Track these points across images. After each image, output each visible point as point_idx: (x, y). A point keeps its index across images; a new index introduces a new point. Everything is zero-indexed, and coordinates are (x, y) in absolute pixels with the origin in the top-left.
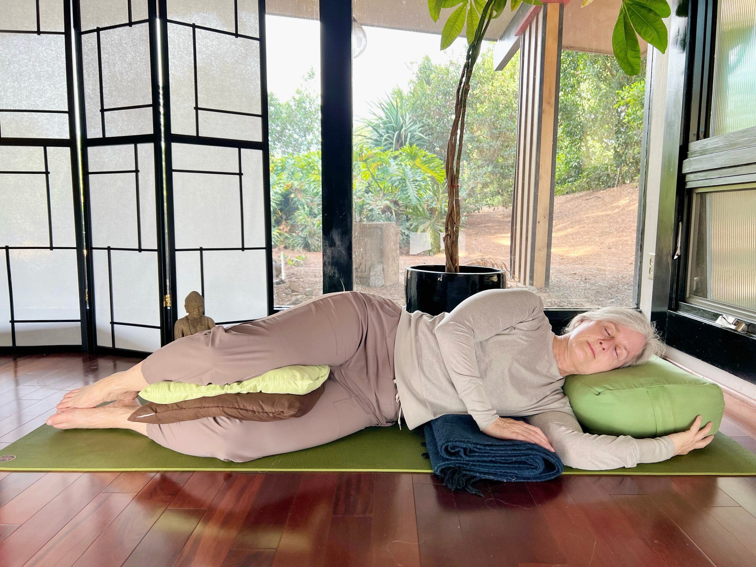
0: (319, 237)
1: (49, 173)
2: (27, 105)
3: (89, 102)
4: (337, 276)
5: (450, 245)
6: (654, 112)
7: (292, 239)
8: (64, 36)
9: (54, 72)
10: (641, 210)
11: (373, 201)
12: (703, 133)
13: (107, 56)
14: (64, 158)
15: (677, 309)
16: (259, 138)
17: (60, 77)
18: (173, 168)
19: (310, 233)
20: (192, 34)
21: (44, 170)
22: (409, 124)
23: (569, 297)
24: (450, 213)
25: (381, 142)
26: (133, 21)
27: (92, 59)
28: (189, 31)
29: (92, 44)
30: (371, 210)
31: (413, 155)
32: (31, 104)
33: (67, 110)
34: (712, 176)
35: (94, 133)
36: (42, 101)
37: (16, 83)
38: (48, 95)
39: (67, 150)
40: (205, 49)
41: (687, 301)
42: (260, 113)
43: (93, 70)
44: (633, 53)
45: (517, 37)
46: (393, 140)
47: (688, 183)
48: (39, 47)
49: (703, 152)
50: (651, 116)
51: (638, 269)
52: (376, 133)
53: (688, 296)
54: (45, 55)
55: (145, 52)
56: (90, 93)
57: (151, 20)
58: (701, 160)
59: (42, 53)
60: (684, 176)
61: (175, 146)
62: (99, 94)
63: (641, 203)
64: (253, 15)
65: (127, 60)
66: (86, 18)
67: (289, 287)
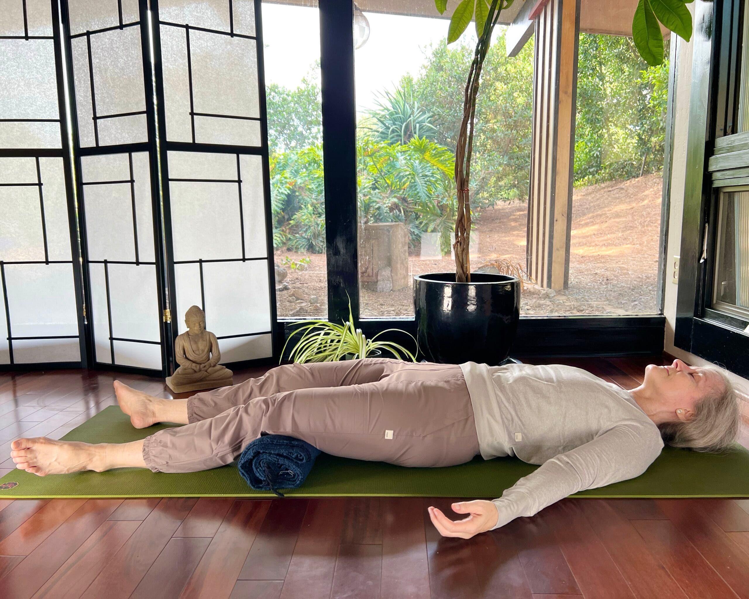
0: (322, 238)
1: (42, 184)
2: (17, 114)
3: (81, 110)
4: (342, 285)
5: (461, 253)
6: (678, 105)
8: (53, 40)
9: (43, 78)
10: (664, 209)
11: (380, 198)
12: (731, 128)
13: (98, 61)
14: (57, 169)
15: (703, 316)
16: (257, 143)
17: (50, 84)
18: (170, 178)
19: (314, 233)
20: (185, 35)
21: (37, 182)
22: (418, 114)
24: (460, 218)
25: (388, 133)
26: (124, 24)
27: (83, 65)
28: (182, 33)
29: (82, 48)
31: (422, 147)
32: (21, 113)
33: (58, 118)
34: (740, 174)
35: (87, 142)
36: (33, 110)
37: (5, 92)
38: (38, 103)
39: (60, 161)
40: (199, 51)
41: (714, 307)
42: (259, 117)
43: (85, 75)
44: (655, 42)
45: (531, 22)
46: (401, 131)
47: (714, 182)
48: (27, 53)
49: (731, 149)
50: (675, 109)
51: (662, 273)
53: (715, 302)
54: (34, 61)
55: (138, 56)
56: (81, 100)
57: (143, 23)
58: (729, 158)
59: (31, 59)
60: (711, 174)
61: (171, 155)
62: (91, 101)
63: (665, 202)
64: (249, 12)
65: (119, 65)
66: (75, 21)
67: (293, 295)
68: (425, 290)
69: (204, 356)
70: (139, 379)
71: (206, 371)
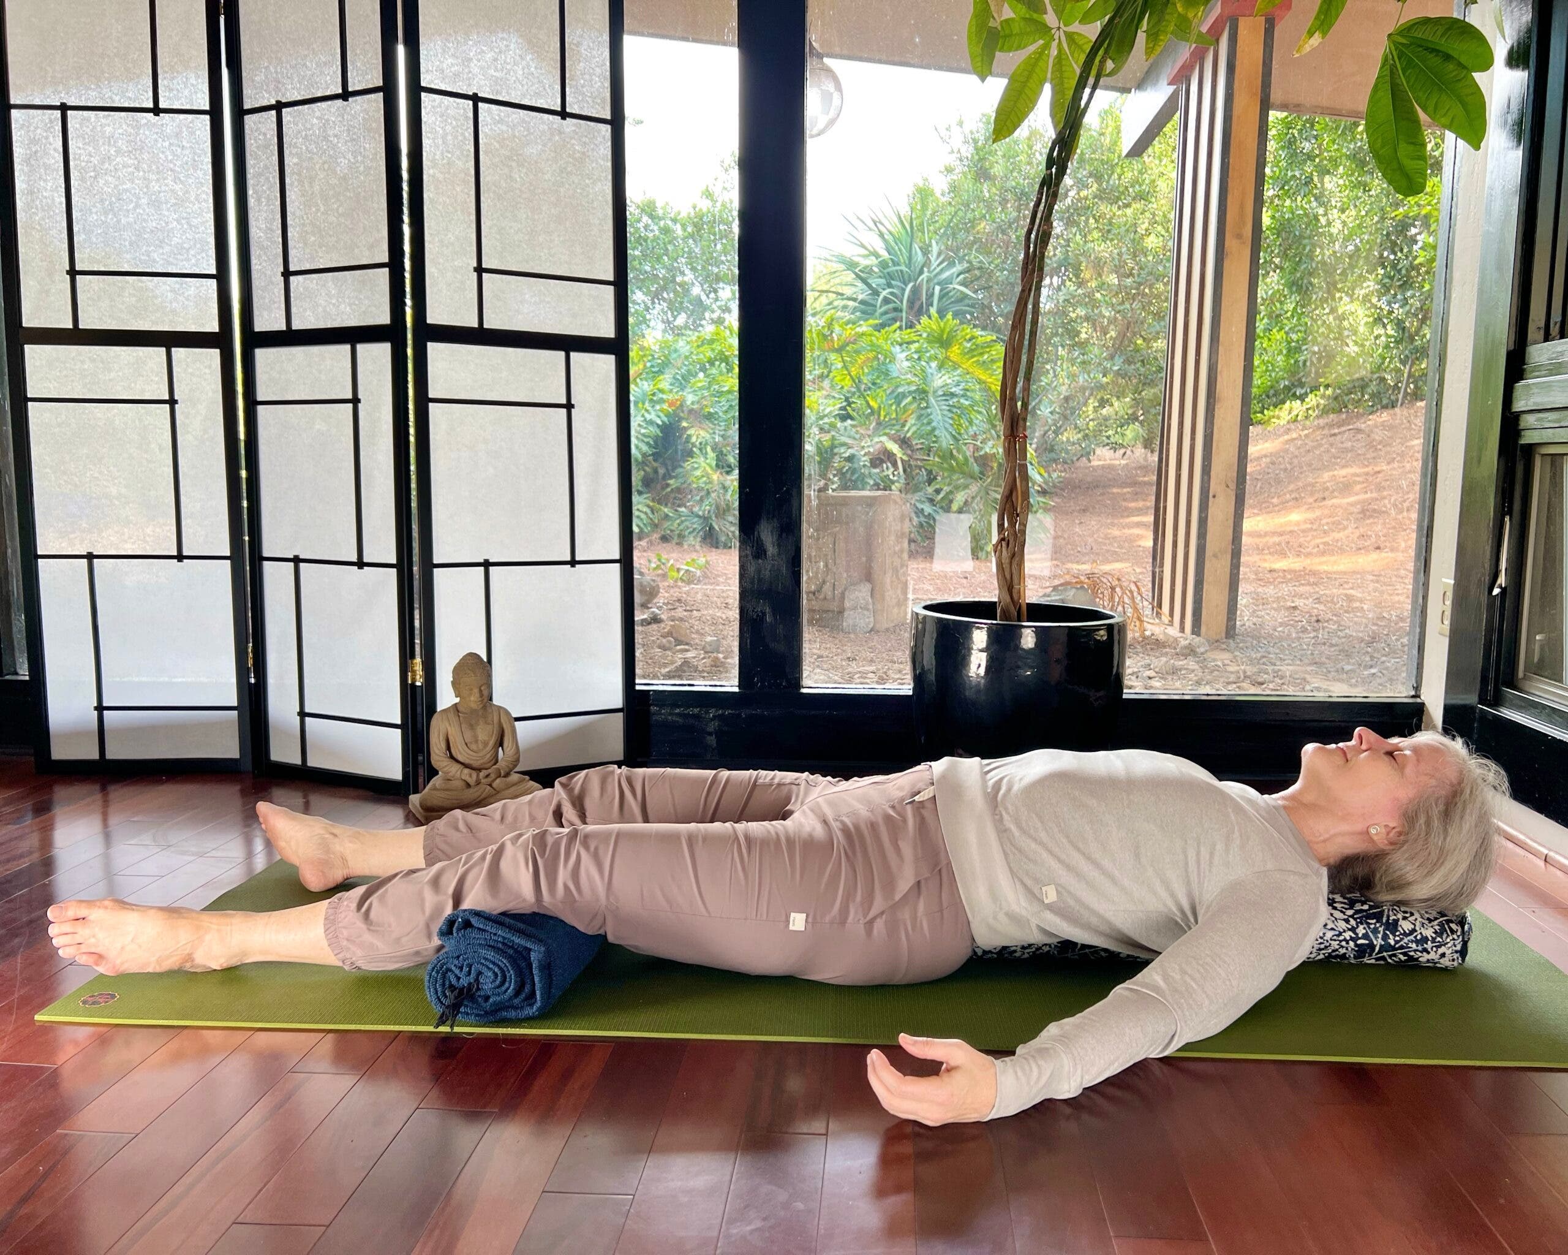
0: (733, 516)
1: (176, 402)
2: (133, 262)
3: (260, 256)
4: (768, 619)
5: (1008, 561)
6: (1457, 275)
7: (678, 521)
8: (208, 117)
9: (187, 192)
11: (855, 439)
12: (1558, 325)
13: (295, 160)
14: (207, 371)
15: (1497, 701)
16: (607, 330)
17: (200, 203)
18: (430, 396)
19: (718, 507)
20: (471, 115)
21: (167, 397)
22: (938, 265)
23: (1278, 663)
24: (1008, 491)
25: (875, 306)
26: (350, 89)
27: (266, 167)
28: (464, 109)
29: (265, 134)
30: (850, 459)
31: (945, 336)
32: (140, 260)
33: (213, 271)
35: (268, 319)
36: (163, 254)
37: (111, 216)
38: (175, 240)
39: (213, 356)
40: (497, 146)
41: (1521, 685)
42: (611, 278)
43: (269, 189)
44: (1411, 147)
45: (1172, 88)
46: (902, 302)
47: (1523, 433)
48: (156, 141)
49: (1556, 368)
50: (1451, 283)
51: (1418, 612)
52: (863, 286)
53: (1521, 674)
54: (170, 157)
55: (376, 154)
56: (261, 237)
57: (388, 89)
58: (1550, 386)
59: (163, 152)
60: (1517, 416)
61: (434, 349)
62: (280, 240)
63: (1427, 469)
64: (598, 70)
65: (338, 169)
66: (253, 81)
67: (670, 634)
68: (935, 635)
69: (486, 755)
70: (355, 798)
71: (490, 785)
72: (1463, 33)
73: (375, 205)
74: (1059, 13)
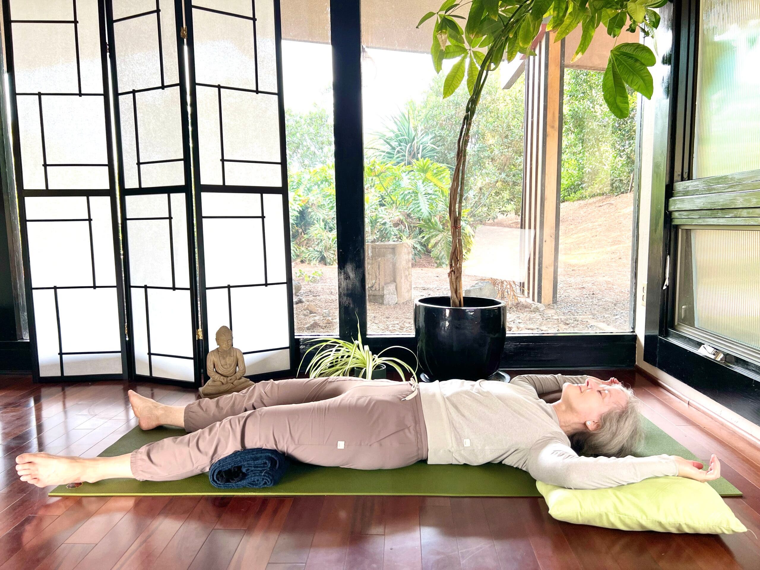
0: (334, 251)
1: (91, 220)
3: (125, 155)
4: (351, 306)
5: (454, 280)
7: (309, 253)
8: (103, 97)
9: (94, 129)
10: (634, 240)
11: (386, 215)
12: (687, 174)
13: (142, 115)
14: (104, 206)
15: (667, 335)
16: (278, 183)
17: (100, 134)
18: (203, 215)
19: (326, 247)
20: (217, 94)
21: (87, 218)
22: (421, 135)
23: (576, 314)
24: (453, 251)
25: (394, 154)
26: (165, 85)
27: (129, 118)
28: (214, 92)
29: (128, 104)
30: (384, 224)
31: (425, 168)
32: (75, 159)
33: (107, 163)
35: (131, 183)
36: (85, 156)
38: (90, 150)
39: (107, 200)
40: (229, 106)
41: (676, 328)
42: (280, 161)
43: (130, 127)
44: (622, 98)
45: (522, 61)
46: (405, 152)
47: (673, 221)
48: (80, 107)
49: (686, 193)
50: (642, 154)
51: (633, 295)
52: (388, 145)
53: (676, 323)
55: (176, 111)
56: (127, 148)
57: (182, 85)
58: (684, 201)
60: (671, 213)
61: (205, 196)
62: (136, 149)
63: (634, 234)
64: (272, 72)
65: (160, 118)
66: (122, 81)
67: (307, 309)
68: (424, 314)
69: (231, 370)
70: (175, 390)
71: (232, 383)
72: (643, 50)
73: (177, 134)
74: (470, 42)
